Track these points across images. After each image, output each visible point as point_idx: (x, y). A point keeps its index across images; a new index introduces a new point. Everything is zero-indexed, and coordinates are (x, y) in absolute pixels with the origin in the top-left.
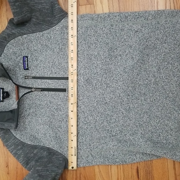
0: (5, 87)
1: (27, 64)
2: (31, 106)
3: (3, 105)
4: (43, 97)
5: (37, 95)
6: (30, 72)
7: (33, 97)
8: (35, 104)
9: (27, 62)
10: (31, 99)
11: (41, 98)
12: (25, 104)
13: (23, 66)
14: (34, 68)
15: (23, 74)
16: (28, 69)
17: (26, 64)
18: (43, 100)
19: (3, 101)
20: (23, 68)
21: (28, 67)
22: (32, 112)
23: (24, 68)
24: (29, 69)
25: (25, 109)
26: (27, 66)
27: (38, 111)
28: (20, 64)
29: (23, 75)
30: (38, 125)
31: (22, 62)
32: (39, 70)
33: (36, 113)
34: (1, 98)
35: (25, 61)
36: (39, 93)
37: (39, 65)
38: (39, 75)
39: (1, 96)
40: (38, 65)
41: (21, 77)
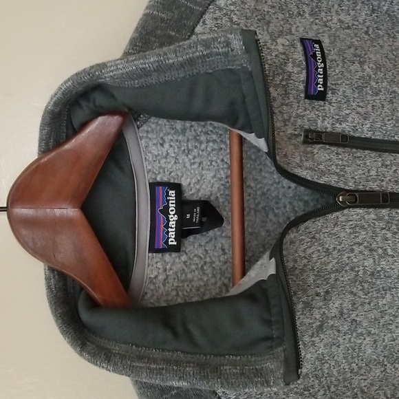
0: (184, 183)
1: (325, 69)
2: (332, 281)
3: (175, 268)
4: (389, 235)
5: (362, 227)
6: (330, 109)
7: (342, 235)
8: (352, 269)
9: (324, 61)
10: (330, 243)
11: (378, 239)
12: (303, 271)
13: (303, 76)
14: (349, 92)
15: (298, 116)
16: (322, 96)
17: (321, 71)
18: (389, 251)
19: (177, 249)
20: (302, 87)
21: (325, 85)
22: (334, 312)
23: (307, 88)
24: (329, 95)
25: (305, 299)
26: (321, 81)
27: (367, 307)
28: (289, 68)
29: (299, 122)
30: (360, 368)
31: (302, 58)
32: (370, 108)
33: (353, 316)
34: (172, 234)
35: (314, 56)
36: (373, 216)
37: (373, 84)
38: (372, 129)
39: (172, 224)
40: (366, 80)
41: (290, 131)
